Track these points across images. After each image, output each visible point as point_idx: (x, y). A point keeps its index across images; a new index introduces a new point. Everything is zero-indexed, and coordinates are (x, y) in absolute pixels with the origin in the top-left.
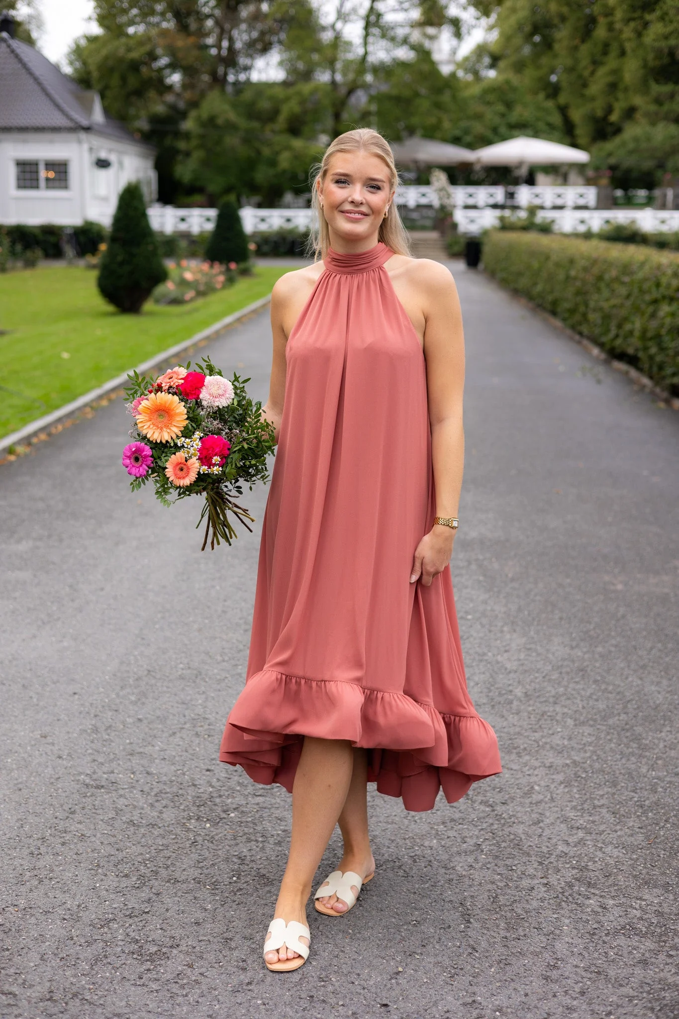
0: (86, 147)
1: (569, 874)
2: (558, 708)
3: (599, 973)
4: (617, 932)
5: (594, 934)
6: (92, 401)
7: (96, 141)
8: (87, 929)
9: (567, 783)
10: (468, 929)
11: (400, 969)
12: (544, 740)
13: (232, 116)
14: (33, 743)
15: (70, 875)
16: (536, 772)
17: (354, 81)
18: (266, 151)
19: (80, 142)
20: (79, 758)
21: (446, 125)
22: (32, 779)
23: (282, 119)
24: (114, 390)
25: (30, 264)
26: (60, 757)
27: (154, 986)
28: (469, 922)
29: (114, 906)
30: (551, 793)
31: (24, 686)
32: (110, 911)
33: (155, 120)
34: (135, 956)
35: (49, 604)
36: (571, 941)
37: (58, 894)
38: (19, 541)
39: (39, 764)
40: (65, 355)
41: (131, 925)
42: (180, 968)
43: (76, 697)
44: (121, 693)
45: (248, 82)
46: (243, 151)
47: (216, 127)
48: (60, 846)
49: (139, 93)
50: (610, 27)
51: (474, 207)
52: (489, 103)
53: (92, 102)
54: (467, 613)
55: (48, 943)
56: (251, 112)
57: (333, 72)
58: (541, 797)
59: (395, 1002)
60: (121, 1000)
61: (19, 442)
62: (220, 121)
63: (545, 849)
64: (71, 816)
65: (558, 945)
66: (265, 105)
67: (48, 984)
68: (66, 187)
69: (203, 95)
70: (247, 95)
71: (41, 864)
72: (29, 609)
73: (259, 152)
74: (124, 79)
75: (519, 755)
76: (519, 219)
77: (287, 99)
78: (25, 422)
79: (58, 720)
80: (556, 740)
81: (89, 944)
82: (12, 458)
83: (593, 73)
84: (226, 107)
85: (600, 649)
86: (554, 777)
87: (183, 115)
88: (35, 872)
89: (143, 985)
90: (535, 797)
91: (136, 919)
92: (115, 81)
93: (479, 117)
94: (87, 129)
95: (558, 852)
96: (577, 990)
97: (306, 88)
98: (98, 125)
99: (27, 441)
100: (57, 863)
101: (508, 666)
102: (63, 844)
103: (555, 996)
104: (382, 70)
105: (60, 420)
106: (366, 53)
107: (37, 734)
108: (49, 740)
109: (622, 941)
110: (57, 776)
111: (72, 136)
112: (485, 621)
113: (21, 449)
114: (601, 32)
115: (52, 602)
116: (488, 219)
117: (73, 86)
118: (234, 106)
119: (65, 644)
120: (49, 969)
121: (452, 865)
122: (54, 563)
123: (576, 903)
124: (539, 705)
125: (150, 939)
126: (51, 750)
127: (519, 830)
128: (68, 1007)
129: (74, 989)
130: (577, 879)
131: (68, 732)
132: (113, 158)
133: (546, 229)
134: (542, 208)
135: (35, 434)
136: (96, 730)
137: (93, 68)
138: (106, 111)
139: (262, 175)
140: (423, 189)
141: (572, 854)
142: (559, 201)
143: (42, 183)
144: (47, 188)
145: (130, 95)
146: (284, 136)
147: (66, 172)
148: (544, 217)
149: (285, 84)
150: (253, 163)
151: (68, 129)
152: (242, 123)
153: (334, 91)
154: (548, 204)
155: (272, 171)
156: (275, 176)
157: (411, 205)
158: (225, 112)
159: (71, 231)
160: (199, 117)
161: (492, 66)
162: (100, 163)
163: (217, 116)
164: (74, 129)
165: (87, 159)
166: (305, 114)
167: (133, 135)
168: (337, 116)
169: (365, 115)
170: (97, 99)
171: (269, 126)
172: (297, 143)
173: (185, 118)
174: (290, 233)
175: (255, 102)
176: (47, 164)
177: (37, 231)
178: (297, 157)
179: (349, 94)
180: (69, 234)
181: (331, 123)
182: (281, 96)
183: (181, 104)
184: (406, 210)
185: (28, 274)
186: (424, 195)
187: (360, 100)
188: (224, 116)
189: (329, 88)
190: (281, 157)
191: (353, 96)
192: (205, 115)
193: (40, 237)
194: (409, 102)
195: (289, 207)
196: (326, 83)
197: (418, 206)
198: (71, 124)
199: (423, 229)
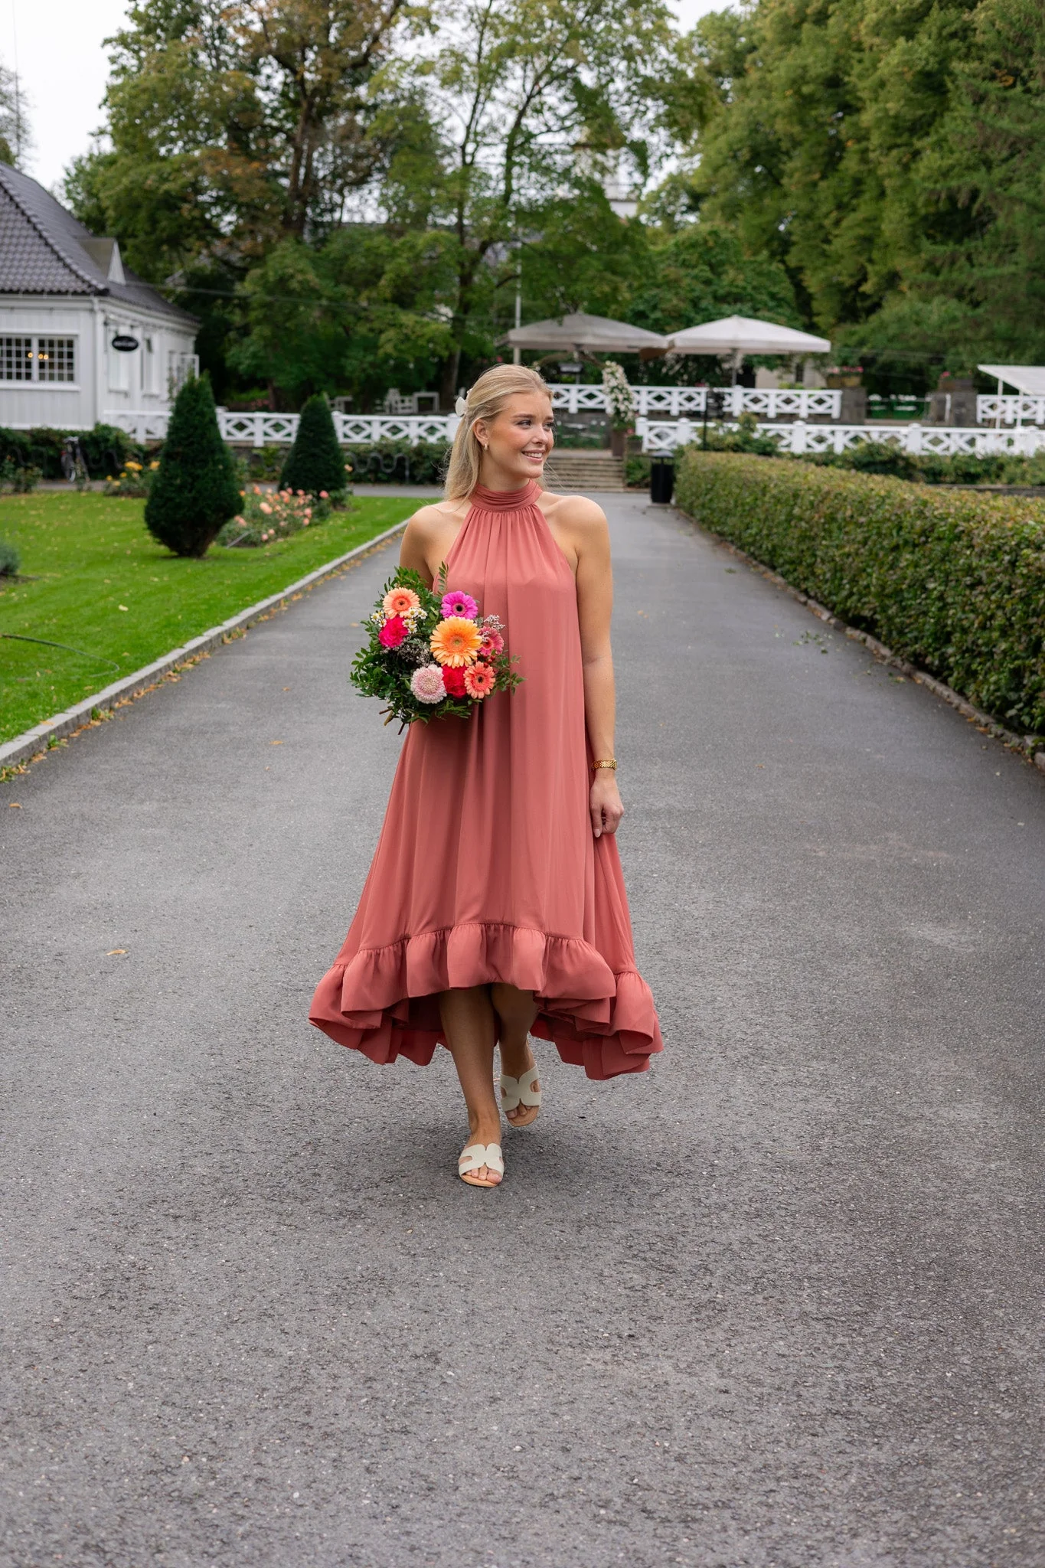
0: (100, 318)
7: (114, 310)
13: (311, 277)
17: (494, 227)
18: (362, 329)
19: (92, 311)
21: (625, 295)
23: (383, 282)
25: (24, 487)
33: (196, 279)
45: (338, 226)
46: (329, 329)
47: (290, 293)
49: (175, 241)
50: (864, 159)
51: (665, 415)
52: (685, 264)
53: (110, 253)
56: (339, 271)
57: (460, 216)
62: (294, 285)
66: (358, 261)
68: (71, 378)
69: (269, 244)
70: (335, 247)
73: (350, 330)
74: (153, 221)
76: (730, 432)
77: (394, 254)
83: (837, 223)
84: (303, 264)
87: (241, 273)
92: (139, 226)
93: (671, 284)
94: (103, 293)
97: (422, 239)
98: (119, 286)
104: (532, 215)
106: (509, 191)
111: (81, 304)
114: (850, 164)
116: (685, 432)
117: (80, 230)
118: (315, 263)
132: (138, 334)
133: (767, 450)
134: (763, 417)
137: (105, 203)
138: (125, 266)
139: (355, 363)
140: (591, 388)
142: (788, 409)
143: (35, 370)
144: (42, 377)
145: (160, 243)
146: (389, 307)
147: (70, 355)
148: (766, 431)
149: (388, 229)
150: (340, 345)
151: (75, 293)
152: (327, 287)
153: (462, 242)
154: (772, 413)
155: (370, 358)
156: (373, 365)
157: (573, 408)
158: (302, 271)
159: (75, 439)
160: (263, 276)
161: (691, 209)
162: (118, 344)
163: (292, 276)
164: (84, 293)
165: (103, 338)
166: (418, 276)
167: (164, 302)
168: (466, 280)
169: (507, 278)
170: (116, 248)
171: (365, 294)
172: (408, 318)
173: (242, 279)
174: (398, 446)
175: (346, 257)
176: (41, 343)
177: (27, 439)
178: (407, 338)
179: (484, 248)
180: (72, 443)
181: (456, 291)
182: (384, 249)
183: (235, 257)
184: (565, 417)
185: (23, 499)
186: (591, 396)
187: (500, 256)
188: (300, 277)
189: (456, 237)
190: (383, 337)
191: (489, 252)
192: (272, 277)
193: (31, 448)
194: (570, 261)
195: (392, 411)
196: (450, 230)
197: (582, 411)
198: (78, 286)
199: (590, 445)
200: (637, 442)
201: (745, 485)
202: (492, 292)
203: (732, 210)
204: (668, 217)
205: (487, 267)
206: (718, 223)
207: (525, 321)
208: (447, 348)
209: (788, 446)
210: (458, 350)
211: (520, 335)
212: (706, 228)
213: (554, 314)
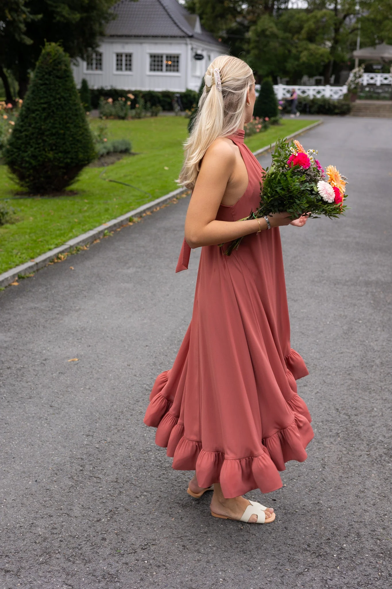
0: (189, 47)
1: (381, 451)
3: (385, 497)
5: (387, 479)
6: (177, 194)
7: (196, 44)
8: (138, 454)
10: (323, 471)
11: (285, 485)
12: (385, 387)
13: (275, 30)
14: (123, 368)
15: (133, 429)
16: (377, 402)
17: (350, 9)
18: (294, 51)
19: (186, 44)
20: (144, 376)
22: (120, 384)
23: (304, 31)
25: (154, 114)
26: (135, 376)
27: (165, 481)
28: (324, 468)
29: (152, 445)
30: (382, 412)
31: (122, 340)
32: (149, 447)
33: (230, 31)
34: (158, 467)
35: (140, 301)
36: (374, 481)
37: (127, 438)
38: (129, 268)
39: (125, 378)
40: (166, 168)
41: (158, 454)
42: (179, 474)
43: (147, 347)
44: (170, 348)
45: (286, 9)
46: (280, 50)
47: (266, 36)
48: (130, 416)
49: (222, 16)
53: (195, 21)
54: (360, 319)
55: (118, 458)
56: (286, 27)
57: (336, 4)
58: (377, 414)
59: (280, 499)
60: (149, 486)
61: (135, 216)
62: (268, 33)
63: (372, 438)
64: (137, 403)
65: (367, 482)
66: (294, 23)
67: (116, 475)
68: (177, 71)
69: (259, 17)
70: (284, 18)
71: (119, 423)
72: (129, 303)
73: (290, 51)
74: (214, 8)
75: (370, 393)
77: (308, 20)
78: (140, 205)
79: (137, 358)
81: (137, 460)
82: (131, 224)
84: (272, 24)
86: (386, 405)
87: (247, 29)
88: (117, 427)
89: (160, 480)
90: (373, 414)
91: (161, 451)
92: (209, 10)
94: (191, 37)
95: (379, 440)
96: (372, 503)
97: (320, 14)
98: (199, 34)
99: (140, 215)
100: (127, 424)
101: (376, 348)
102: (131, 415)
103: (359, 504)
104: (366, 4)
105: (158, 204)
107: (126, 364)
108: (131, 367)
110: (132, 384)
111: (182, 41)
112: (368, 324)
113: (136, 219)
115: (142, 300)
117: (185, 12)
118: (276, 24)
119: (145, 321)
120: (117, 469)
121: (322, 441)
122: (145, 280)
123: (382, 465)
124: (387, 369)
125: (167, 461)
126: (131, 372)
127: (361, 428)
128: (124, 486)
129: (128, 479)
130: (385, 454)
131: (141, 364)
132: (205, 54)
135: (144, 211)
136: (155, 364)
138: (203, 26)
139: (290, 65)
140: (386, 75)
141: (385, 442)
143: (164, 68)
144: (167, 70)
145: (216, 17)
146: (305, 42)
147: (178, 62)
149: (307, 11)
150: (285, 58)
151: (180, 37)
152: (281, 34)
153: (336, 15)
155: (296, 63)
156: (298, 66)
157: (378, 84)
158: (271, 27)
159: (178, 95)
160: (256, 30)
162: (197, 57)
163: (266, 30)
164: (184, 37)
165: (190, 54)
166: (318, 29)
167: (217, 41)
168: (337, 30)
169: (354, 30)
170: (198, 19)
171: (296, 36)
172: (312, 46)
173: (248, 31)
174: (304, 99)
175: (289, 22)
176: (167, 57)
177: (160, 95)
178: (311, 55)
179: (345, 17)
181: (333, 35)
182: (304, 18)
183: (246, 23)
184: (375, 87)
185: (152, 120)
186: (386, 79)
187: (351, 21)
188: (270, 30)
189: (334, 13)
190: (302, 55)
191: (347, 19)
192: (259, 29)
193: (161, 99)
194: (380, 22)
195: (305, 84)
196: (332, 10)
197: (382, 85)
198: (182, 34)
199: (384, 98)
202: (347, 35)
205: (345, 25)
207: (361, 47)
208: (328, 58)
210: (332, 59)
211: (358, 53)
213: (373, 44)
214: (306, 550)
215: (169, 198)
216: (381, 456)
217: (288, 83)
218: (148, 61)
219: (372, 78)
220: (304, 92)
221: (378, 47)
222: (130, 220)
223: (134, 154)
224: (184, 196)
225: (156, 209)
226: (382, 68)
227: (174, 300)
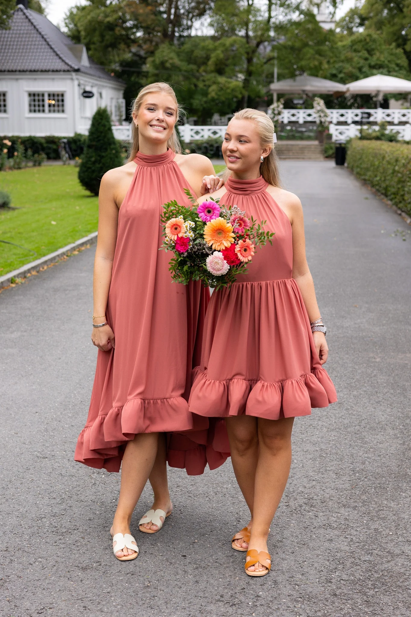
0: (76, 83)
1: (301, 501)
2: (320, 423)
3: (304, 544)
4: (320, 527)
5: (307, 528)
6: (67, 251)
7: (83, 79)
8: (30, 521)
9: (314, 459)
10: (238, 525)
11: (196, 541)
12: (306, 438)
13: (176, 61)
14: (10, 436)
15: (23, 498)
16: (297, 454)
17: (262, 35)
18: (201, 85)
19: (72, 79)
20: (35, 444)
21: (326, 66)
22: (7, 453)
23: (210, 62)
24: (83, 244)
25: (38, 164)
26: (24, 443)
27: (62, 546)
28: (239, 521)
29: (46, 511)
30: (303, 463)
31: (7, 408)
32: (43, 514)
33: (124, 64)
34: (54, 533)
35: (27, 366)
36: (293, 530)
37: (16, 506)
38: (12, 333)
39: (12, 446)
40: (53, 223)
41: (53, 520)
42: (77, 539)
43: (37, 414)
44: (64, 413)
45: (189, 36)
47: (167, 69)
48: (19, 484)
49: (113, 45)
51: (345, 123)
52: (355, 51)
53: (81, 52)
55: (7, 527)
56: (190, 58)
57: (247, 30)
58: (297, 465)
59: (190, 555)
60: (44, 552)
61: (18, 276)
62: (168, 65)
63: (291, 490)
64: (27, 471)
65: (285, 532)
66: (199, 53)
67: (6, 544)
68: (63, 111)
69: (157, 45)
70: (187, 47)
71: (7, 493)
72: (14, 369)
73: (196, 86)
74: (102, 36)
76: (375, 131)
77: (215, 49)
78: (23, 264)
79: (25, 425)
80: (314, 439)
81: (30, 527)
82: (13, 285)
84: (173, 55)
85: (355, 393)
86: (307, 456)
87: (143, 60)
88: (4, 496)
89: (56, 545)
91: (57, 517)
92: (96, 39)
93: (348, 60)
94: (77, 71)
95: (299, 491)
96: (290, 551)
97: (228, 41)
98: (86, 67)
99: (23, 275)
100: (17, 492)
102: (22, 483)
103: (277, 554)
104: (280, 28)
105: (45, 262)
106: (270, 16)
107: (13, 432)
108: (19, 435)
109: (322, 531)
110: (21, 452)
111: (67, 76)
113: (19, 280)
115: (29, 365)
116: (353, 131)
117: (69, 42)
118: (178, 54)
119: (34, 387)
120: (7, 538)
121: (236, 496)
122: (32, 345)
123: (302, 514)
124: (309, 421)
125: (63, 526)
126: (20, 440)
128: (15, 554)
129: (20, 547)
130: (305, 504)
131: (30, 432)
132: (95, 90)
133: (392, 139)
134: (391, 123)
135: (29, 271)
136: (46, 430)
137: (81, 28)
138: (90, 58)
139: (197, 102)
140: (309, 111)
141: (306, 492)
142: (404, 119)
143: (47, 108)
144: (50, 111)
145: (107, 47)
146: (213, 75)
147: (63, 101)
148: (392, 130)
149: (214, 38)
150: (191, 94)
151: (64, 71)
152: (184, 66)
153: (248, 42)
154: (396, 121)
155: (205, 99)
156: (206, 102)
157: (301, 121)
158: (172, 59)
159: (65, 140)
160: (154, 61)
161: (361, 24)
162: (85, 95)
163: (167, 61)
164: (68, 71)
165: (77, 92)
166: (227, 59)
167: (110, 75)
168: (250, 60)
169: (270, 59)
170: (84, 49)
171: (202, 68)
172: (222, 80)
173: (144, 63)
175: (192, 51)
176: (49, 95)
177: (43, 141)
178: (221, 89)
179: (258, 45)
180: (64, 142)
181: (245, 66)
182: (211, 47)
183: (142, 53)
184: (297, 125)
185: (35, 170)
186: (309, 115)
187: (266, 50)
188: (171, 61)
189: (244, 40)
190: (211, 89)
191: (261, 47)
192: (158, 61)
193: (45, 145)
194: (300, 50)
195: (216, 124)
196: (242, 37)
197: (305, 122)
198: (66, 68)
199: (309, 138)
200: (330, 136)
201: (375, 155)
202: (262, 66)
203: (380, 25)
204: (350, 29)
205: (260, 54)
206: (372, 32)
207: (279, 79)
208: (241, 93)
209: (403, 137)
210: (246, 94)
211: (276, 86)
212: (366, 33)
213: (293, 76)
214: (219, 601)
215: (58, 256)
216: (301, 506)
217: (196, 123)
218: (26, 100)
219: (293, 115)
220: (215, 133)
221: (298, 78)
222: (12, 281)
223: (14, 209)
224: (76, 253)
225: (43, 268)
226: (304, 103)
227: (67, 363)
